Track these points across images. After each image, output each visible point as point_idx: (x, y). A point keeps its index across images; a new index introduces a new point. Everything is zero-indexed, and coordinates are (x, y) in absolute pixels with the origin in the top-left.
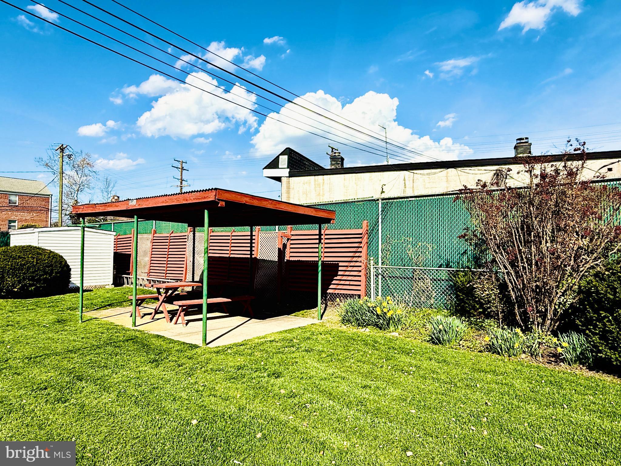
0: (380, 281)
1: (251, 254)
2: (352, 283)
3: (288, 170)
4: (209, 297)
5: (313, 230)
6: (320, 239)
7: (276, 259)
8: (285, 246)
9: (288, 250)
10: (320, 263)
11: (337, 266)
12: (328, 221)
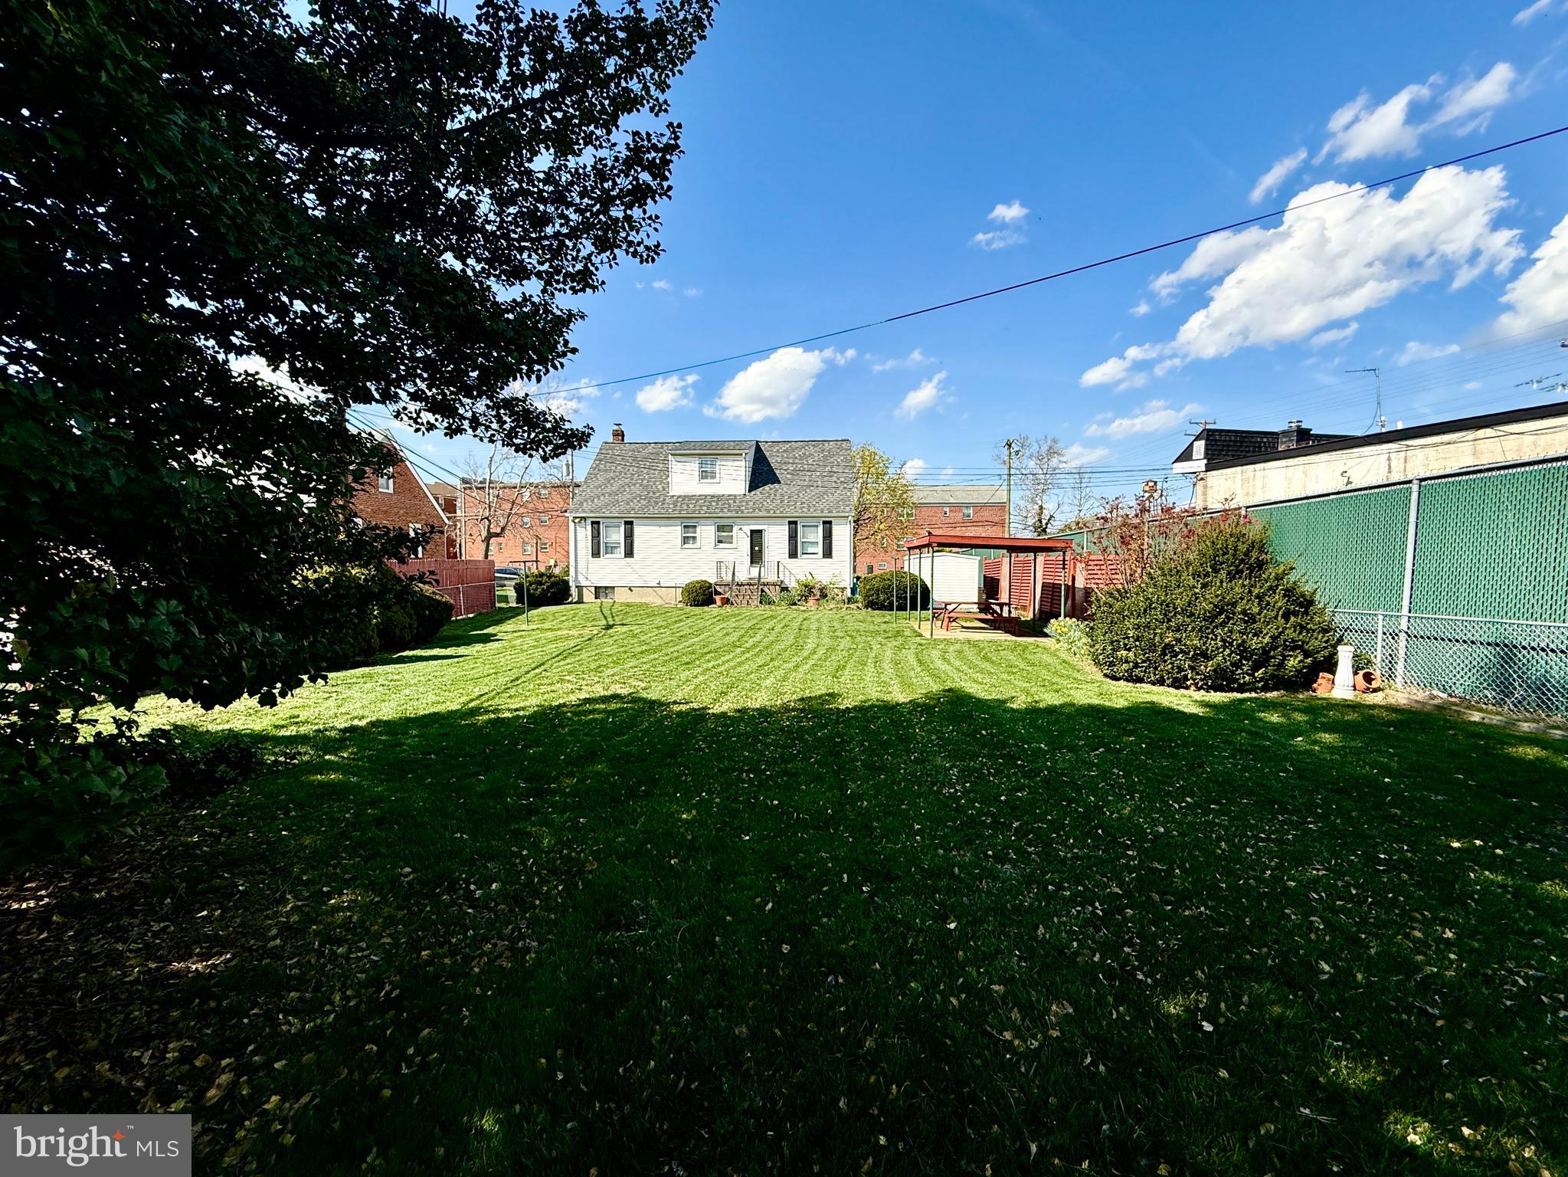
3: (1206, 461)
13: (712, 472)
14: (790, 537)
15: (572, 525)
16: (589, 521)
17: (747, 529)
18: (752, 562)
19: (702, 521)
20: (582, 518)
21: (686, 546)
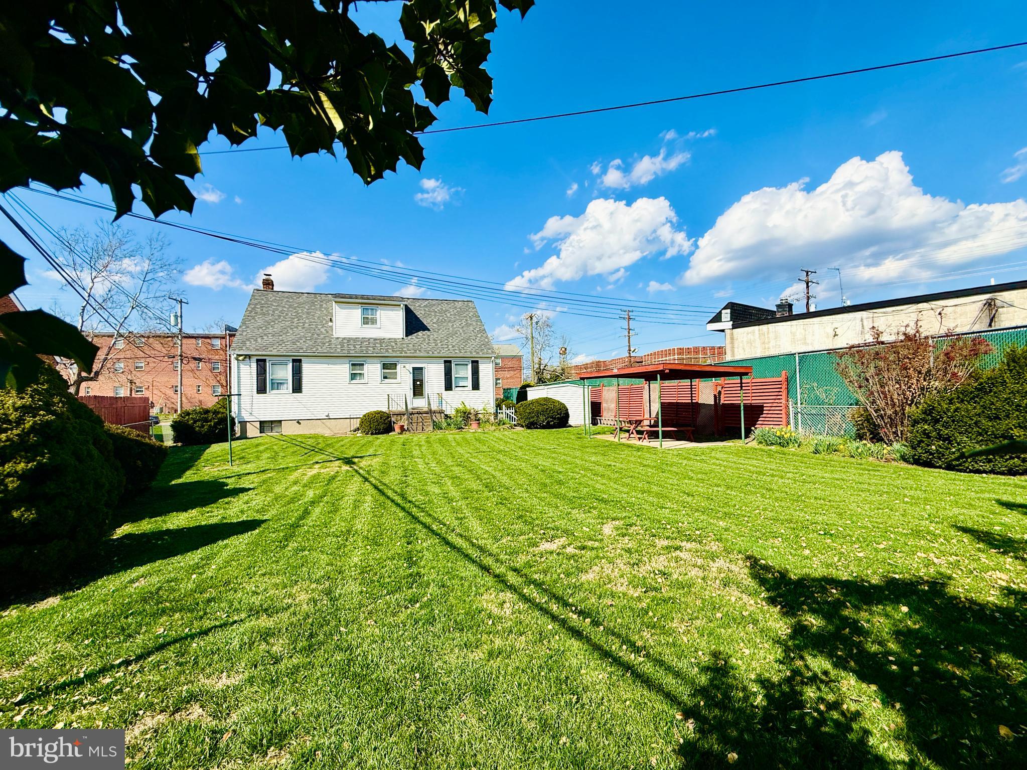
0: (800, 418)
1: (692, 400)
2: (775, 419)
3: (731, 322)
4: (663, 426)
5: (737, 380)
6: (741, 387)
7: (713, 403)
8: (720, 393)
9: (722, 396)
10: (742, 404)
11: (763, 407)
12: (746, 374)
13: (372, 319)
14: (446, 375)
15: (234, 363)
16: (254, 359)
17: (410, 367)
18: (414, 395)
19: (369, 360)
20: (246, 355)
21: (354, 381)
